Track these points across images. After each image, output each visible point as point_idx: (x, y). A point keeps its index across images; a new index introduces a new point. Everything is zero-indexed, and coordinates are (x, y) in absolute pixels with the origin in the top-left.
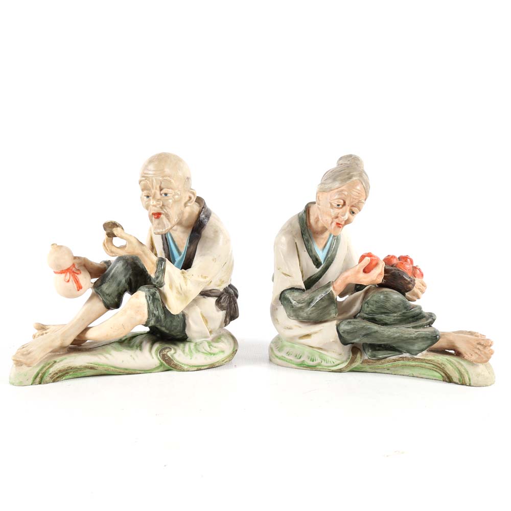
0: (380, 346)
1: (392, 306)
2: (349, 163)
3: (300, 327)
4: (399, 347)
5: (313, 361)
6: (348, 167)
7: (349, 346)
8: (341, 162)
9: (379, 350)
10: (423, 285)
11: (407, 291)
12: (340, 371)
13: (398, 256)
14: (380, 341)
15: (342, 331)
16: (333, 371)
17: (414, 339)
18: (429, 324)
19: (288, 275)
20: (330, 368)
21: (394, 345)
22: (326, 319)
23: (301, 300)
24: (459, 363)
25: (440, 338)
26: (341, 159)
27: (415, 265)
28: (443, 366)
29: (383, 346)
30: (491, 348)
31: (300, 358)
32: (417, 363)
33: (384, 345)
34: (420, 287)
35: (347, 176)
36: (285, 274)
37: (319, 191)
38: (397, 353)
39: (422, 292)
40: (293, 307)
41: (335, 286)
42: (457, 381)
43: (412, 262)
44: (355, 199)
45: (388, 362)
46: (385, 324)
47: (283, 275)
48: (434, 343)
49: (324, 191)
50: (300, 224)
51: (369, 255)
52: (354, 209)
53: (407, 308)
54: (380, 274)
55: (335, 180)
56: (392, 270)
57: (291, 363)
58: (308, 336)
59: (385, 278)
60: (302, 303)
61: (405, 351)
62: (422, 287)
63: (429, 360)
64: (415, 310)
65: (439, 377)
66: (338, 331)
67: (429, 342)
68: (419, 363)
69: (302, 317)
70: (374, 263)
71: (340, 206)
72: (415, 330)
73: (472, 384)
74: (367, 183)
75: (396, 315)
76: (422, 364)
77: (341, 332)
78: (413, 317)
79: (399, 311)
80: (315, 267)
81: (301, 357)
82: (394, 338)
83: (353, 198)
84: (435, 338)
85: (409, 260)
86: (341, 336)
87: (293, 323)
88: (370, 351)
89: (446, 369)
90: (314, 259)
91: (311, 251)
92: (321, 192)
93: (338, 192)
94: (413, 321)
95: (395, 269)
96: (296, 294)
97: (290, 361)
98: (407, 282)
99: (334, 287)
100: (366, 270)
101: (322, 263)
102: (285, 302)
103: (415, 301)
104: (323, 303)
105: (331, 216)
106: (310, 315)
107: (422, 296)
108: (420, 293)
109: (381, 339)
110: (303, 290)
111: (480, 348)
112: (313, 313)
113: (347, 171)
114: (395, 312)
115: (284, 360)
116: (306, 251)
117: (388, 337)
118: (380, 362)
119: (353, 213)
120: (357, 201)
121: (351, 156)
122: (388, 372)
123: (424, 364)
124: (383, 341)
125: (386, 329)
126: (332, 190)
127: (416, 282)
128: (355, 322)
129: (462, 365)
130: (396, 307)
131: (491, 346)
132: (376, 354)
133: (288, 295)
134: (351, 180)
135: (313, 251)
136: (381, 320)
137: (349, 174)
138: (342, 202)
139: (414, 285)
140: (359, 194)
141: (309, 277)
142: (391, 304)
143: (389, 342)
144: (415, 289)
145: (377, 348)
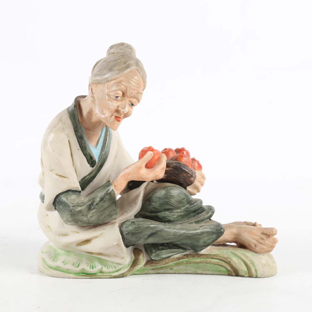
0: (163, 245)
1: (176, 201)
2: (121, 51)
3: (77, 232)
4: (183, 244)
5: (93, 268)
6: (122, 56)
7: (131, 248)
8: (112, 51)
9: (163, 249)
10: (203, 177)
11: (189, 185)
12: (122, 276)
13: (174, 149)
14: (165, 239)
15: (126, 233)
16: (115, 277)
17: (200, 235)
18: (209, 218)
19: (64, 177)
20: (111, 274)
21: (177, 243)
22: (107, 221)
23: (80, 202)
24: (244, 255)
25: (224, 231)
26: (112, 47)
27: (192, 157)
28: (229, 260)
29: (165, 244)
30: (275, 236)
31: (78, 266)
32: (202, 260)
33: (167, 243)
34: (200, 180)
35: (124, 66)
36: (60, 176)
37: (92, 83)
38: (181, 250)
39: (202, 185)
40: (71, 211)
41: (115, 184)
42: (244, 274)
43: (188, 154)
44: (135, 90)
45: (172, 261)
46: (169, 221)
47: (58, 177)
48: (218, 237)
49: (99, 83)
50: (72, 120)
51: (150, 149)
52: (134, 100)
53: (190, 202)
54: (163, 169)
55: (110, 70)
56: (172, 164)
57: (68, 273)
58: (87, 241)
59: (166, 172)
60: (81, 206)
61: (189, 248)
62: (202, 180)
63: (215, 255)
64: (198, 204)
65: (224, 272)
66: (122, 233)
67: (214, 236)
68: (204, 260)
69: (81, 221)
70: (156, 157)
71: (119, 98)
72: (199, 225)
73: (259, 275)
74: (144, 73)
75: (179, 210)
76: (207, 260)
77: (124, 233)
78: (194, 211)
79: (183, 207)
80: (89, 165)
81: (79, 264)
82: (180, 235)
83: (133, 89)
84: (219, 231)
85: (185, 152)
86: (124, 238)
87: (70, 228)
88: (154, 251)
89: (232, 263)
90: (89, 157)
91: (85, 148)
92: (95, 84)
93: (116, 83)
94: (194, 216)
95: (176, 163)
96: (73, 197)
97: (68, 271)
98: (189, 175)
99: (115, 186)
100: (149, 166)
101: (97, 161)
102: (61, 207)
103: (195, 194)
104: (104, 204)
105: (109, 109)
106: (91, 219)
107: (202, 189)
108: (200, 186)
109: (167, 237)
110: (80, 192)
111: (263, 237)
112: (93, 216)
113: (123, 60)
114: (178, 208)
115: (60, 270)
116: (80, 149)
117: (174, 235)
118: (164, 262)
119: (132, 105)
120: (135, 92)
121: (122, 44)
122: (171, 271)
123: (209, 260)
124: (169, 239)
125: (171, 226)
126: (108, 82)
127: (197, 174)
128: (139, 221)
129: (247, 257)
130: (180, 202)
131: (275, 234)
132: (160, 254)
133: (63, 198)
134: (129, 69)
135: (88, 148)
136: (165, 217)
137: (125, 63)
138: (121, 93)
139: (195, 178)
140: (138, 84)
141: (83, 177)
142: (176, 199)
143: (174, 240)
144: (196, 183)
145: (161, 248)
